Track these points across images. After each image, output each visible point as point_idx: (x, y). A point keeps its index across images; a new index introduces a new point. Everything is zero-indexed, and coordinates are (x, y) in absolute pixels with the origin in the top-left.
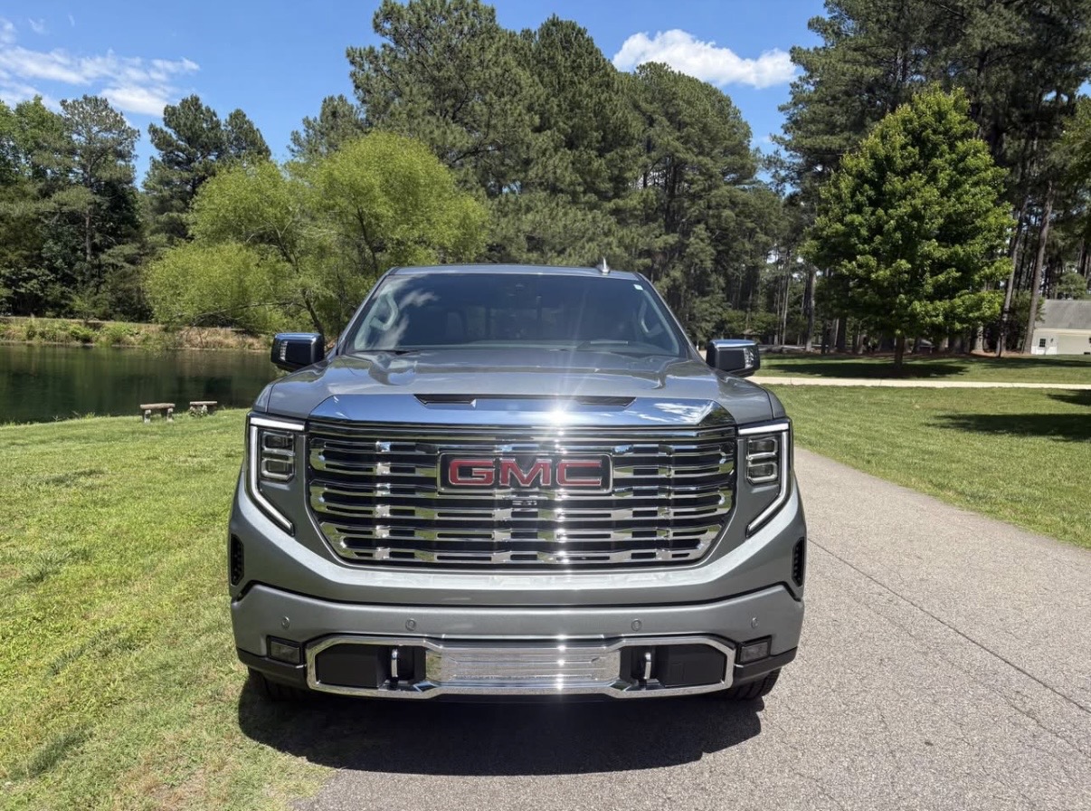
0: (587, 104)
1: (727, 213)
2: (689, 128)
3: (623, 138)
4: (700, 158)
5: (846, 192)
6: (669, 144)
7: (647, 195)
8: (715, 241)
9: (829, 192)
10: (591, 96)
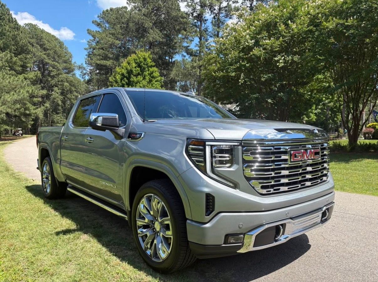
0: (9, 35)
1: (66, 84)
2: (49, 51)
3: (26, 51)
4: (54, 62)
5: (119, 80)
6: (41, 56)
7: (37, 74)
8: (62, 94)
9: (112, 79)
10: (10, 32)
